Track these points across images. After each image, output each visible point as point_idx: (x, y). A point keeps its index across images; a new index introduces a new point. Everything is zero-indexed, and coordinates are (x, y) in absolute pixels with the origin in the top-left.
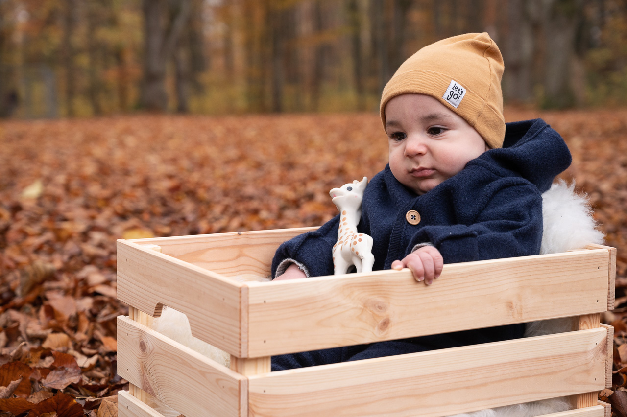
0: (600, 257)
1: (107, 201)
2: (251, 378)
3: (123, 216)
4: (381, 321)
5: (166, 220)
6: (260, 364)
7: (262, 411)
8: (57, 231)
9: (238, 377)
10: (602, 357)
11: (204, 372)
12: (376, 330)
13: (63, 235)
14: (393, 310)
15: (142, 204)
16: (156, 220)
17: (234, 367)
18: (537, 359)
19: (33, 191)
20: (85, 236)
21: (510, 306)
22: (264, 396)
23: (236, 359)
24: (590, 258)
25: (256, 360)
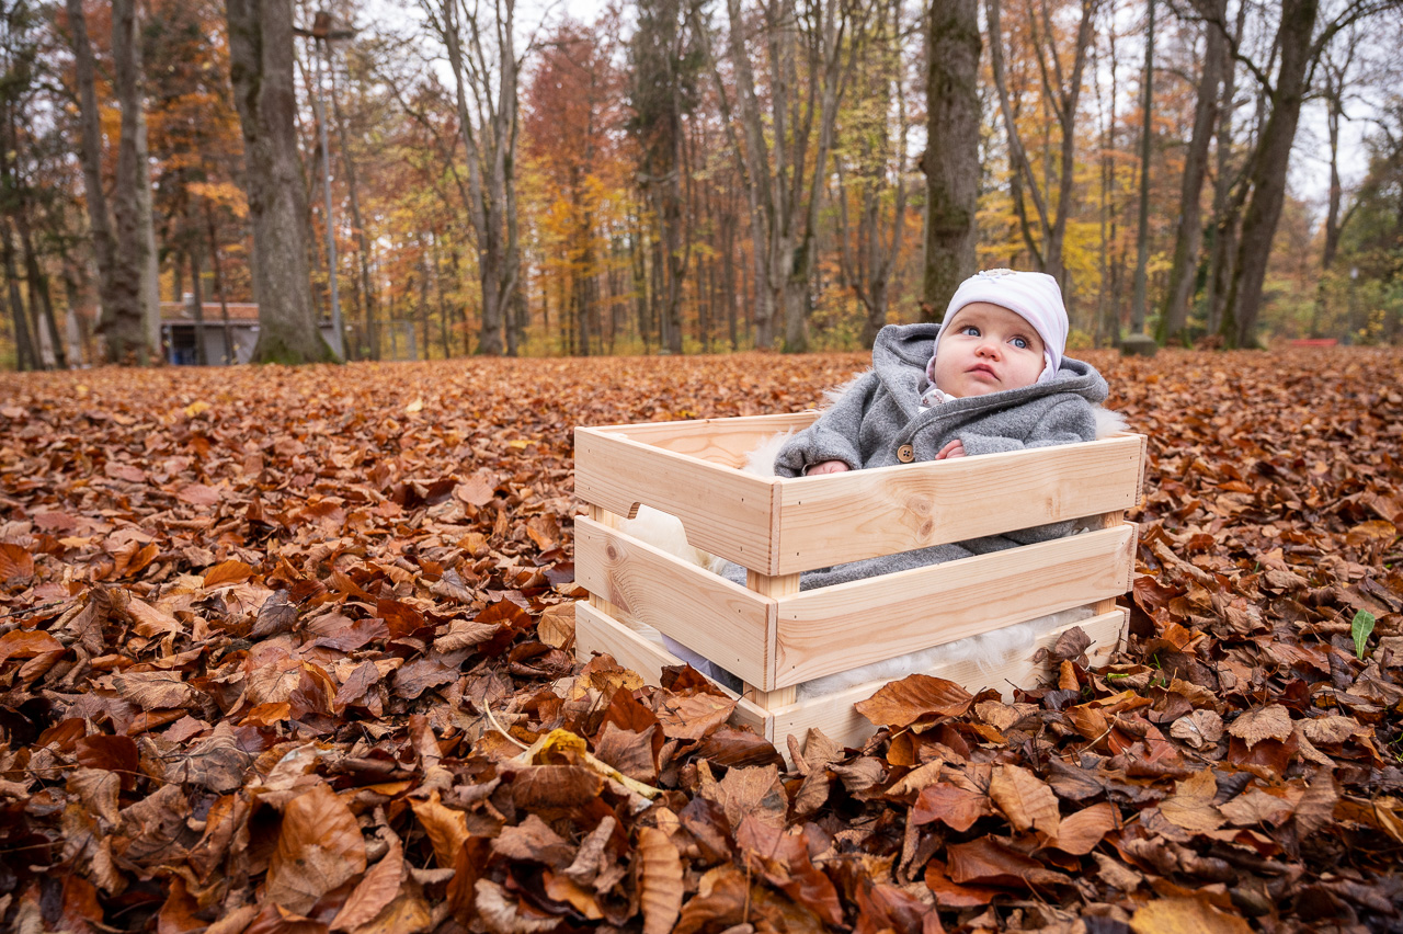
0: (1132, 445)
1: (482, 412)
2: (780, 601)
3: (500, 425)
4: (924, 524)
5: (540, 428)
6: (788, 582)
7: (792, 642)
8: (445, 437)
9: (764, 600)
10: (1127, 557)
11: (707, 591)
12: (918, 536)
13: (451, 440)
14: (936, 512)
15: (514, 416)
16: (529, 428)
17: (753, 585)
18: (1070, 563)
19: (414, 407)
20: (469, 441)
21: (1049, 502)
22: (795, 623)
23: (758, 575)
24: (1124, 447)
25: (785, 577)
